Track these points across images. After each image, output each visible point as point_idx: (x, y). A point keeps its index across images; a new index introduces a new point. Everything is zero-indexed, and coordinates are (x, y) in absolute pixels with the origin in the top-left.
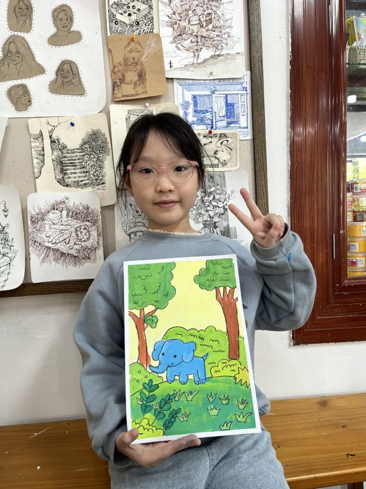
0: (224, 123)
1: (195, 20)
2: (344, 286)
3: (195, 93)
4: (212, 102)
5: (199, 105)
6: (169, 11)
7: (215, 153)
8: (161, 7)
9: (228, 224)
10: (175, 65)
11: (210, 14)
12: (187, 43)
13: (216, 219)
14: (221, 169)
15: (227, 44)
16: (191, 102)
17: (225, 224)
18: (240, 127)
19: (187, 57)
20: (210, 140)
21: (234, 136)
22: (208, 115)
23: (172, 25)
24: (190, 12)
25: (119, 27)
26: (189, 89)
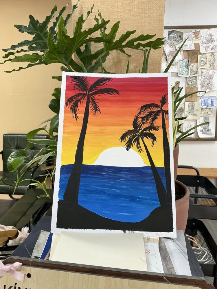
0: (210, 106)
3: (205, 99)
4: (208, 101)
5: (205, 101)
6: (201, 82)
7: (208, 112)
8: (199, 81)
9: (209, 129)
11: (209, 82)
13: (206, 127)
14: (208, 116)
15: (213, 88)
16: (203, 101)
18: (214, 107)
20: (206, 109)
21: (213, 109)
22: (207, 104)
23: (201, 85)
24: (205, 82)
25: (189, 86)
26: (203, 98)
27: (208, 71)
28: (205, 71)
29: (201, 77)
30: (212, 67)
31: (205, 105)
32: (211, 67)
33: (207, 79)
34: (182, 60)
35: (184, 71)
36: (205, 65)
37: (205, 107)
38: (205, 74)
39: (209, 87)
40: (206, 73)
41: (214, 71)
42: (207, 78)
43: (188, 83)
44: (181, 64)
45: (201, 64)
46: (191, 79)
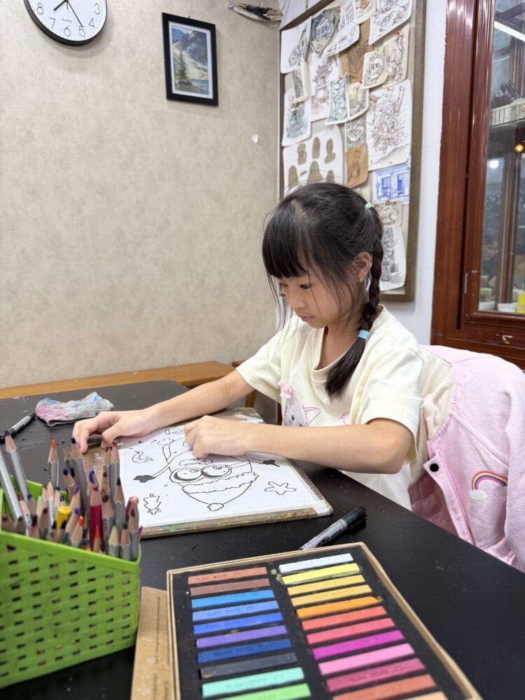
0: (396, 194)
1: (385, 130)
2: (472, 317)
3: (383, 177)
4: (390, 181)
5: (385, 183)
6: (373, 127)
7: (390, 215)
10: (374, 161)
11: (393, 122)
12: (380, 146)
15: (401, 140)
16: (380, 181)
17: (392, 262)
18: (404, 196)
19: (380, 154)
20: (388, 206)
21: (401, 202)
22: (388, 190)
23: (374, 137)
24: (384, 125)
25: (351, 145)
26: (380, 175)
27: (389, 93)
28: (383, 95)
29: (375, 115)
30: (399, 76)
31: (385, 195)
32: (396, 77)
33: (387, 117)
34: (338, 82)
35: (341, 108)
36: (380, 75)
37: (384, 199)
38: (384, 104)
39: (393, 138)
40: (384, 98)
41: (401, 87)
42: (388, 111)
43: (348, 139)
44: (336, 92)
45: (372, 77)
46: (355, 126)
